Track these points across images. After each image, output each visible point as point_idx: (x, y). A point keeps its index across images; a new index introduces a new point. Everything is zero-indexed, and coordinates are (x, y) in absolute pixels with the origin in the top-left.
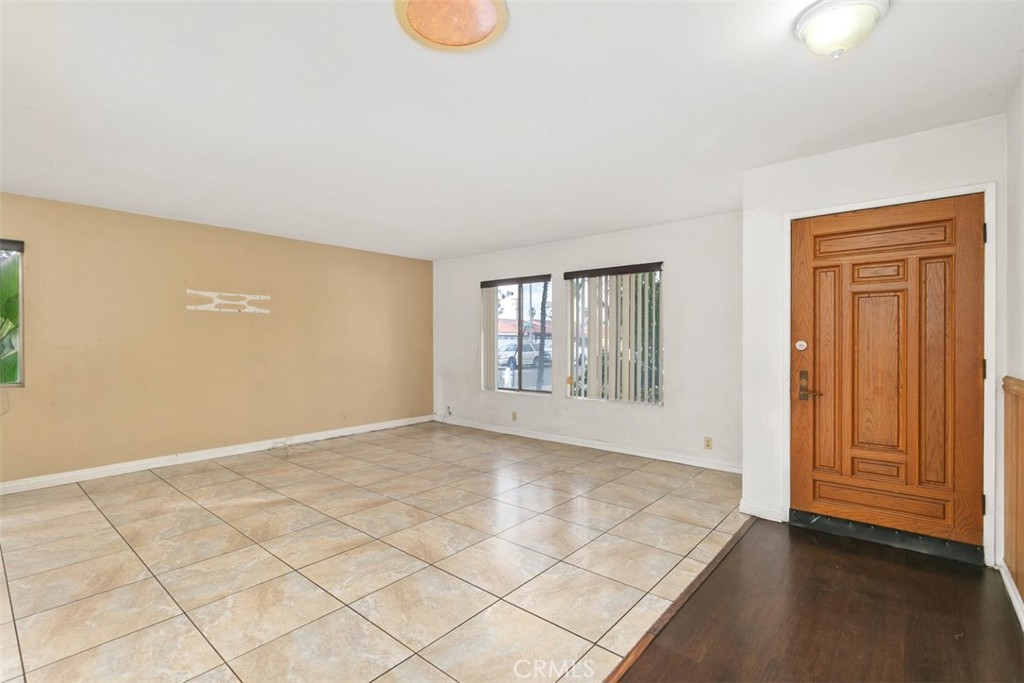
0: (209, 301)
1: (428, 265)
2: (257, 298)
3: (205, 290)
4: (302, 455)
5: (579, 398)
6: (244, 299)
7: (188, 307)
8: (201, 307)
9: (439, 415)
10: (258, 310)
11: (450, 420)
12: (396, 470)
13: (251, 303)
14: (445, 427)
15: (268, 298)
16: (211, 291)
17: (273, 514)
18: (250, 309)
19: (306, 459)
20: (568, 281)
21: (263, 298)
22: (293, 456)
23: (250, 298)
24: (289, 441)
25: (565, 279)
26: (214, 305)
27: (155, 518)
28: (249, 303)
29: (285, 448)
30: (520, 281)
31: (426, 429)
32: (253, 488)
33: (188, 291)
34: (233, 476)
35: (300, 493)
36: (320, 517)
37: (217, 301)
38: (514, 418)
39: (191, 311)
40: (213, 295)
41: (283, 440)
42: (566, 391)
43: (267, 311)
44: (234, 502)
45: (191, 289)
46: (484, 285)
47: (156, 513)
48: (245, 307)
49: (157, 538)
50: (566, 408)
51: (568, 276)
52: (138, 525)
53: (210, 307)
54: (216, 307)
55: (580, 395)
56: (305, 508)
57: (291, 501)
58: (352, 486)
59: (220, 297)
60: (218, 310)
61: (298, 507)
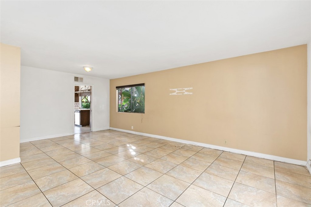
2: (188, 89)
3: (173, 88)
6: (184, 90)
8: (173, 94)
10: (188, 93)
13: (186, 91)
15: (192, 88)
16: (175, 88)
18: (186, 93)
21: (190, 88)
23: (186, 89)
26: (176, 93)
33: (170, 89)
37: (177, 91)
39: (171, 95)
43: (191, 93)
48: (184, 93)
53: (175, 94)
59: (177, 90)
60: (177, 94)
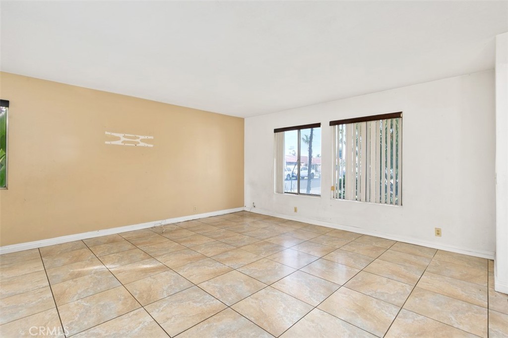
0: (118, 139)
1: (241, 120)
2: (146, 137)
3: (116, 132)
4: (171, 232)
5: (340, 200)
6: (139, 138)
7: (106, 143)
8: (114, 143)
9: (248, 207)
10: (146, 145)
11: (254, 211)
12: (230, 244)
13: (142, 141)
14: (252, 215)
15: (152, 137)
16: (120, 133)
17: (154, 278)
18: (142, 144)
19: (174, 235)
20: (332, 127)
21: (149, 137)
22: (166, 233)
23: (142, 137)
24: (164, 222)
25: (330, 125)
26: (121, 141)
27: (77, 279)
28: (141, 141)
29: (161, 227)
30: (299, 128)
31: (241, 216)
32: (142, 256)
33: (106, 133)
34: (130, 246)
35: (171, 262)
36: (186, 283)
37: (123, 139)
38: (296, 211)
39: (108, 145)
40: (121, 135)
41: (160, 222)
42: (331, 195)
43: (152, 146)
44: (129, 267)
45: (108, 132)
46: (276, 131)
47: (79, 275)
48: (139, 143)
49: (75, 298)
50: (331, 206)
51: (333, 123)
52: (65, 285)
53: (119, 143)
54: (122, 142)
55: (340, 198)
56: (175, 274)
57: (166, 268)
58: (204, 257)
59: (124, 137)
60: (123, 144)
61: (170, 273)
